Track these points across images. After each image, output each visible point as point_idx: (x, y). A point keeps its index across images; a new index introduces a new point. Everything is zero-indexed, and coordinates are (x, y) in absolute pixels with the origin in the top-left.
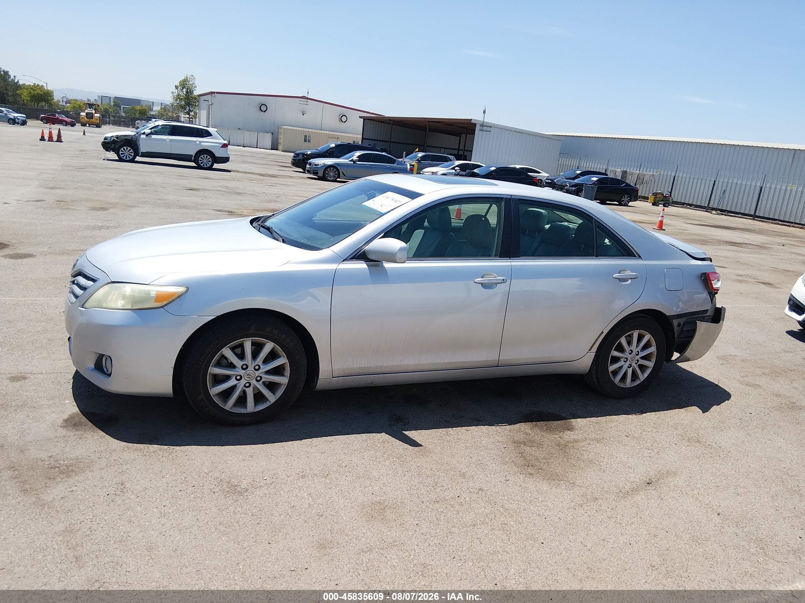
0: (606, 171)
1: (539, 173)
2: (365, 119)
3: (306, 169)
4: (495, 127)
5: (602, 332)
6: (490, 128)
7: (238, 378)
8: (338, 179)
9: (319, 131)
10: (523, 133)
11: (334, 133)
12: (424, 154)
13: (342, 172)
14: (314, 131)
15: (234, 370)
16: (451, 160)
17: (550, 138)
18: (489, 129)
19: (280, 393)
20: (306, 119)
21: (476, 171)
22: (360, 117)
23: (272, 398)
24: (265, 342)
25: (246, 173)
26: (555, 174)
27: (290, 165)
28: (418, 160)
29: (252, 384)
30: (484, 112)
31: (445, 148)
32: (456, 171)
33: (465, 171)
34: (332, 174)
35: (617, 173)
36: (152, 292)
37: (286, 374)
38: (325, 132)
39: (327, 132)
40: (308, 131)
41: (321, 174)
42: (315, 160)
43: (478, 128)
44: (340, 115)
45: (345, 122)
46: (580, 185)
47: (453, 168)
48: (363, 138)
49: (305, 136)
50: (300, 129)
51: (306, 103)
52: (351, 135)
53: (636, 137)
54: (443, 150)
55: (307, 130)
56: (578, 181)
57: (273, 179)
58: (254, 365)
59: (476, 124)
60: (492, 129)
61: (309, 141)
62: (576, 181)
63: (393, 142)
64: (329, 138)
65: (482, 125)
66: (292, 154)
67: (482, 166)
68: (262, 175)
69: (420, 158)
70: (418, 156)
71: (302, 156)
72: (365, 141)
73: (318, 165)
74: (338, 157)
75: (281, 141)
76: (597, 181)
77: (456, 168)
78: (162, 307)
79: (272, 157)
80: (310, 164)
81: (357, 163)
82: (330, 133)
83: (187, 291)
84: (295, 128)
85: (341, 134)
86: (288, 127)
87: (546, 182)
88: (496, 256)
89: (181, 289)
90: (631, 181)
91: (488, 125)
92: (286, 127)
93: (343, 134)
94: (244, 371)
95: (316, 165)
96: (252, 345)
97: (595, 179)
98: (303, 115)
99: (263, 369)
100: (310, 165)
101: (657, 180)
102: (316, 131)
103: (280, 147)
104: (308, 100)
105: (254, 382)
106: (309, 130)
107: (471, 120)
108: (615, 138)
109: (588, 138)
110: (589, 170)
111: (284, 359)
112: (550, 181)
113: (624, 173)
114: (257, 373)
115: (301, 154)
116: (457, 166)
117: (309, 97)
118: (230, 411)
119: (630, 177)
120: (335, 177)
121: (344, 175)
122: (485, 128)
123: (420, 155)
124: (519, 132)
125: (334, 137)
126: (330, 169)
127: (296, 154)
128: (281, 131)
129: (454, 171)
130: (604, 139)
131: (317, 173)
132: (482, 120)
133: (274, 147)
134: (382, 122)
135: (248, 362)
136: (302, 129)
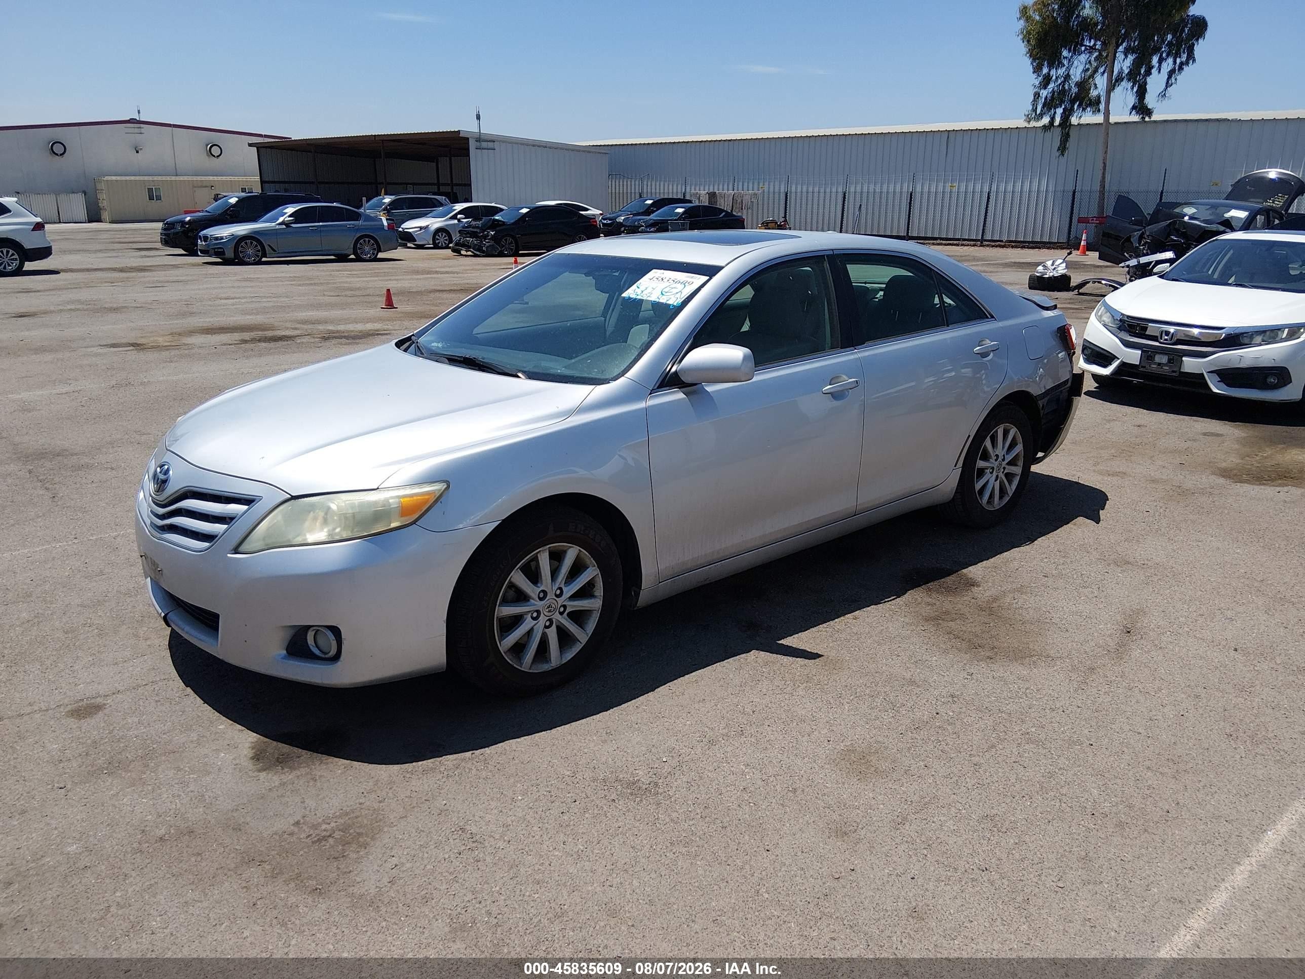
0: (684, 196)
1: (587, 210)
2: (260, 147)
3: (199, 247)
4: (500, 141)
5: (969, 436)
6: (492, 143)
7: (535, 615)
8: (264, 259)
9: (173, 178)
10: (546, 147)
11: (203, 178)
12: (393, 197)
13: (269, 246)
14: (164, 178)
15: (529, 603)
16: (441, 205)
17: (589, 152)
18: (490, 145)
19: (591, 626)
20: (142, 159)
21: (497, 218)
22: (250, 145)
23: (582, 636)
24: (565, 549)
25: (88, 270)
26: (614, 210)
27: (159, 245)
28: (385, 209)
29: (554, 620)
30: (478, 117)
31: (414, 184)
32: (459, 220)
33: (481, 219)
34: (250, 251)
35: (701, 198)
36: (391, 501)
37: (596, 594)
38: (186, 178)
39: (190, 178)
40: (153, 181)
41: (230, 254)
42: (213, 231)
43: (472, 145)
44: (207, 145)
45: (218, 156)
46: (661, 223)
47: (454, 217)
48: (263, 182)
49: (150, 190)
50: (137, 178)
51: (137, 130)
52: (236, 178)
53: (719, 138)
54: (410, 188)
55: (150, 178)
56: (656, 216)
57: (143, 274)
58: (555, 588)
59: (468, 139)
60: (496, 145)
61: (159, 198)
62: (653, 217)
63: (323, 183)
64: (195, 189)
65: (479, 140)
66: (160, 225)
67: (502, 210)
68: (121, 270)
69: (389, 205)
70: (385, 203)
71: (181, 227)
72: (266, 185)
73: (222, 238)
74: (254, 220)
75: (104, 204)
76: (684, 213)
77: (459, 216)
78: (414, 522)
79: (105, 236)
80: (206, 238)
81: (293, 225)
82: (195, 178)
83: (448, 486)
84: (128, 178)
85: (216, 178)
86: (114, 178)
87: (603, 224)
88: (833, 347)
89: (438, 487)
90: (724, 204)
91: (490, 138)
92: (109, 178)
93: (220, 178)
94: (542, 602)
95: (217, 239)
96: (551, 558)
97: (680, 210)
98: (137, 152)
99: (567, 592)
100: (205, 241)
101: (760, 203)
102: (168, 178)
103: (105, 215)
104: (142, 125)
105: (557, 616)
106: (156, 178)
107: (459, 132)
108: (688, 142)
109: (646, 146)
110: (662, 197)
111: (595, 570)
112: (609, 222)
113: (712, 195)
114: (560, 601)
115: (177, 223)
116: (460, 212)
117: (142, 119)
118: (531, 671)
119: (722, 201)
120: (258, 256)
121: (274, 251)
122: (484, 144)
123: (387, 200)
124: (539, 146)
125: (204, 185)
126: (246, 243)
127: (167, 223)
128: (102, 186)
129: (456, 221)
130: (671, 146)
131: (223, 253)
132: (477, 130)
133: (94, 216)
134: (292, 150)
135: (547, 586)
136: (141, 178)
